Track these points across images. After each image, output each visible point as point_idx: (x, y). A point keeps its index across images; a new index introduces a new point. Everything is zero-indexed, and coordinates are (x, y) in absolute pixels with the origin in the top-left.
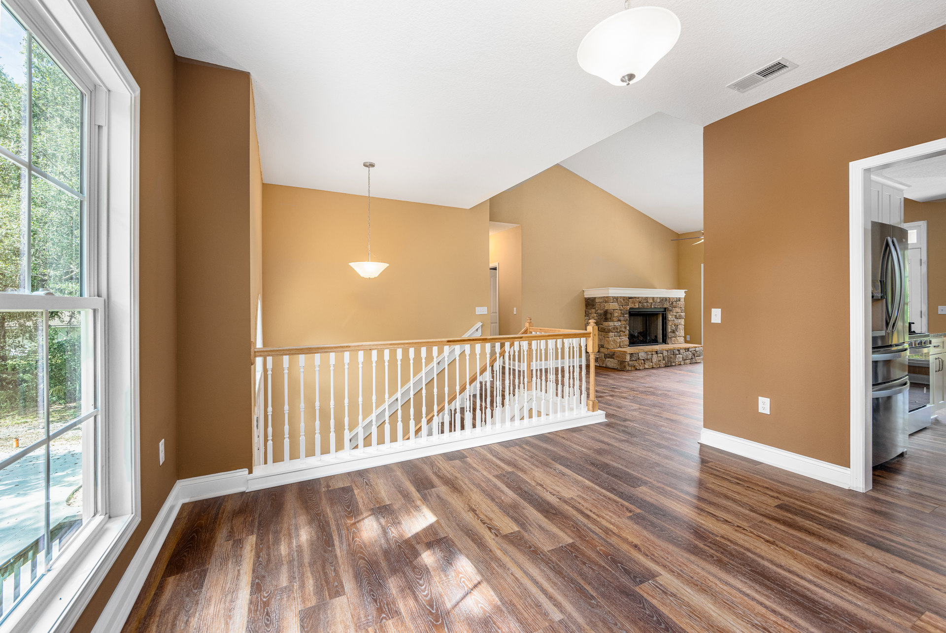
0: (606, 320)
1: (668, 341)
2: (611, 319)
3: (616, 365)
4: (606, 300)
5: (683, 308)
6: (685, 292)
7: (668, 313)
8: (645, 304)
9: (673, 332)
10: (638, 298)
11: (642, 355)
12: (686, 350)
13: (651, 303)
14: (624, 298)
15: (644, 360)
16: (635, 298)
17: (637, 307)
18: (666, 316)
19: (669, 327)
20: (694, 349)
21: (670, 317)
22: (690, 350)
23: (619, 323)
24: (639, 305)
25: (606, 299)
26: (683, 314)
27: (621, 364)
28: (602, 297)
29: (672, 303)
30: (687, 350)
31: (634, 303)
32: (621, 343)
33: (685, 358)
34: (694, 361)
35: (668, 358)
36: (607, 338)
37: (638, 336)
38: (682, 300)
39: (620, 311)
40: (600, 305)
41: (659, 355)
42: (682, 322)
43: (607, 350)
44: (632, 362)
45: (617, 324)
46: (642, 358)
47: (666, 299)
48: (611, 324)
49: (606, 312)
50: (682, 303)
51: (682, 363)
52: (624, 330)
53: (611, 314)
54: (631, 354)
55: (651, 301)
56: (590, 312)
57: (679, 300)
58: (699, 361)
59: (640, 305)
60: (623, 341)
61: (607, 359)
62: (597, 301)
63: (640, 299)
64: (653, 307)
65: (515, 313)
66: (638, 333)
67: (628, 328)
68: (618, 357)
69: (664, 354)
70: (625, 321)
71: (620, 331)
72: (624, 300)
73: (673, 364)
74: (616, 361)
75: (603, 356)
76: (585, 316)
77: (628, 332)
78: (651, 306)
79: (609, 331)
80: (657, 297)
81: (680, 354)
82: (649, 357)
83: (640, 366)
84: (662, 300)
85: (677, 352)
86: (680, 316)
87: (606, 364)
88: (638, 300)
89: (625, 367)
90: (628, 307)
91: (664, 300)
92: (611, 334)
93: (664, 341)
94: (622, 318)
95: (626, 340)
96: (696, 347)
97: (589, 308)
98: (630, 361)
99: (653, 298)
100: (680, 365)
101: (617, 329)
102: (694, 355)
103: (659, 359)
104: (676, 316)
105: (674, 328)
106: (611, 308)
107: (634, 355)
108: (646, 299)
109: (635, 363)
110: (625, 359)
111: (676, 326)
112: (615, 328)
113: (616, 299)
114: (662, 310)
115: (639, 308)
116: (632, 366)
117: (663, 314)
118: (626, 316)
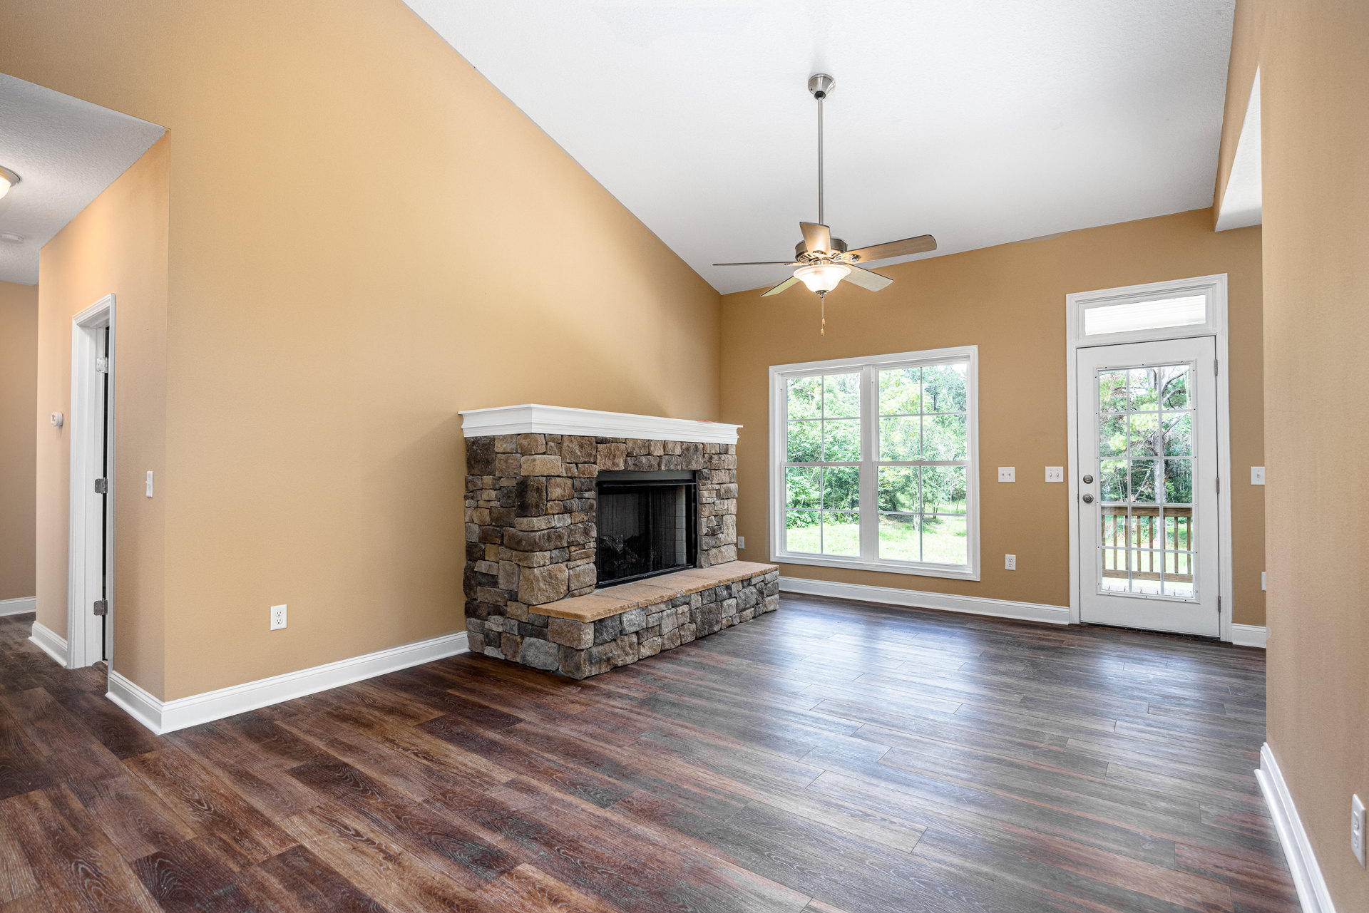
0: (524, 510)
1: (702, 558)
2: (537, 506)
3: (551, 659)
4: (525, 444)
5: (735, 472)
6: (739, 430)
7: (700, 483)
8: (644, 460)
9: (713, 533)
10: (625, 441)
11: (633, 620)
12: (745, 584)
13: (660, 457)
14: (583, 441)
15: (637, 633)
16: (615, 440)
17: (622, 467)
18: (695, 493)
19: (704, 521)
20: (762, 578)
21: (706, 495)
22: (754, 582)
23: (568, 520)
24: (626, 462)
25: (525, 442)
26: (734, 487)
27: (566, 657)
28: (512, 436)
29: (711, 458)
30: (747, 581)
31: (611, 455)
32: (573, 580)
33: (742, 606)
34: (762, 609)
35: (703, 613)
36: (527, 571)
37: (625, 552)
38: (732, 451)
39: (569, 482)
40: (506, 462)
41: (680, 610)
42: (732, 505)
43: (525, 607)
44: (601, 648)
45: (561, 522)
46: (633, 629)
47: (696, 445)
48: (539, 523)
49: (523, 486)
50: (731, 459)
51: (736, 621)
52: (581, 539)
53: (538, 490)
54: (599, 624)
55: (659, 452)
56: (479, 483)
57: (724, 450)
58: (771, 608)
59: (630, 461)
60: (578, 575)
61: (527, 640)
62: (499, 447)
63: (630, 445)
64: (663, 468)
65: (149, 493)
66: (625, 542)
67: (594, 533)
68: (558, 633)
69: (693, 603)
70: (586, 512)
71: (570, 544)
72: (581, 446)
73: (716, 628)
74: (552, 648)
75: (516, 628)
76: (466, 498)
77: (593, 544)
78: (659, 465)
79: (534, 547)
80: (675, 442)
81: (730, 596)
82: (652, 621)
83: (627, 654)
84: (687, 449)
85: (725, 593)
86: (728, 491)
87: (524, 657)
88: (623, 447)
89: (578, 667)
90: (595, 470)
91: (691, 449)
92: (539, 557)
93: (692, 561)
94: (575, 504)
95: (587, 568)
96: (764, 573)
97: (476, 471)
98: (595, 644)
99: (665, 443)
100: (732, 626)
101: (560, 537)
102: (762, 593)
103: (681, 621)
104: (718, 491)
105: (714, 523)
106: (538, 471)
107: (609, 623)
108: (647, 444)
109: (613, 650)
110: (580, 640)
111: (720, 517)
112: (553, 536)
113: (557, 443)
114: (688, 476)
115: (625, 472)
116: (600, 662)
117: (688, 489)
118: (587, 495)
